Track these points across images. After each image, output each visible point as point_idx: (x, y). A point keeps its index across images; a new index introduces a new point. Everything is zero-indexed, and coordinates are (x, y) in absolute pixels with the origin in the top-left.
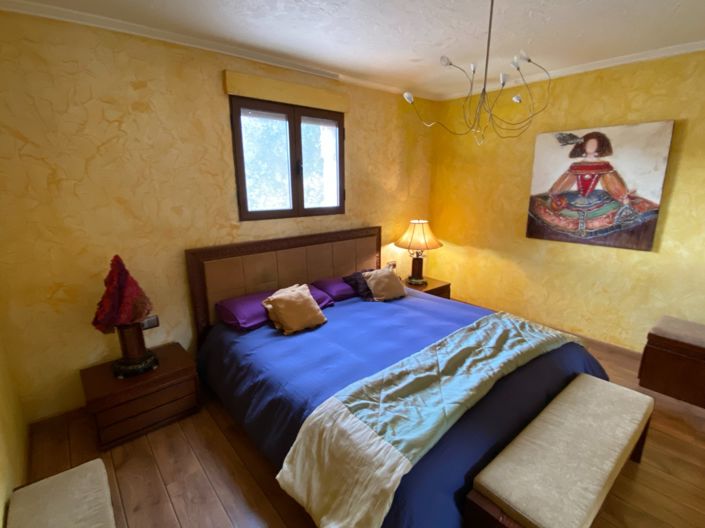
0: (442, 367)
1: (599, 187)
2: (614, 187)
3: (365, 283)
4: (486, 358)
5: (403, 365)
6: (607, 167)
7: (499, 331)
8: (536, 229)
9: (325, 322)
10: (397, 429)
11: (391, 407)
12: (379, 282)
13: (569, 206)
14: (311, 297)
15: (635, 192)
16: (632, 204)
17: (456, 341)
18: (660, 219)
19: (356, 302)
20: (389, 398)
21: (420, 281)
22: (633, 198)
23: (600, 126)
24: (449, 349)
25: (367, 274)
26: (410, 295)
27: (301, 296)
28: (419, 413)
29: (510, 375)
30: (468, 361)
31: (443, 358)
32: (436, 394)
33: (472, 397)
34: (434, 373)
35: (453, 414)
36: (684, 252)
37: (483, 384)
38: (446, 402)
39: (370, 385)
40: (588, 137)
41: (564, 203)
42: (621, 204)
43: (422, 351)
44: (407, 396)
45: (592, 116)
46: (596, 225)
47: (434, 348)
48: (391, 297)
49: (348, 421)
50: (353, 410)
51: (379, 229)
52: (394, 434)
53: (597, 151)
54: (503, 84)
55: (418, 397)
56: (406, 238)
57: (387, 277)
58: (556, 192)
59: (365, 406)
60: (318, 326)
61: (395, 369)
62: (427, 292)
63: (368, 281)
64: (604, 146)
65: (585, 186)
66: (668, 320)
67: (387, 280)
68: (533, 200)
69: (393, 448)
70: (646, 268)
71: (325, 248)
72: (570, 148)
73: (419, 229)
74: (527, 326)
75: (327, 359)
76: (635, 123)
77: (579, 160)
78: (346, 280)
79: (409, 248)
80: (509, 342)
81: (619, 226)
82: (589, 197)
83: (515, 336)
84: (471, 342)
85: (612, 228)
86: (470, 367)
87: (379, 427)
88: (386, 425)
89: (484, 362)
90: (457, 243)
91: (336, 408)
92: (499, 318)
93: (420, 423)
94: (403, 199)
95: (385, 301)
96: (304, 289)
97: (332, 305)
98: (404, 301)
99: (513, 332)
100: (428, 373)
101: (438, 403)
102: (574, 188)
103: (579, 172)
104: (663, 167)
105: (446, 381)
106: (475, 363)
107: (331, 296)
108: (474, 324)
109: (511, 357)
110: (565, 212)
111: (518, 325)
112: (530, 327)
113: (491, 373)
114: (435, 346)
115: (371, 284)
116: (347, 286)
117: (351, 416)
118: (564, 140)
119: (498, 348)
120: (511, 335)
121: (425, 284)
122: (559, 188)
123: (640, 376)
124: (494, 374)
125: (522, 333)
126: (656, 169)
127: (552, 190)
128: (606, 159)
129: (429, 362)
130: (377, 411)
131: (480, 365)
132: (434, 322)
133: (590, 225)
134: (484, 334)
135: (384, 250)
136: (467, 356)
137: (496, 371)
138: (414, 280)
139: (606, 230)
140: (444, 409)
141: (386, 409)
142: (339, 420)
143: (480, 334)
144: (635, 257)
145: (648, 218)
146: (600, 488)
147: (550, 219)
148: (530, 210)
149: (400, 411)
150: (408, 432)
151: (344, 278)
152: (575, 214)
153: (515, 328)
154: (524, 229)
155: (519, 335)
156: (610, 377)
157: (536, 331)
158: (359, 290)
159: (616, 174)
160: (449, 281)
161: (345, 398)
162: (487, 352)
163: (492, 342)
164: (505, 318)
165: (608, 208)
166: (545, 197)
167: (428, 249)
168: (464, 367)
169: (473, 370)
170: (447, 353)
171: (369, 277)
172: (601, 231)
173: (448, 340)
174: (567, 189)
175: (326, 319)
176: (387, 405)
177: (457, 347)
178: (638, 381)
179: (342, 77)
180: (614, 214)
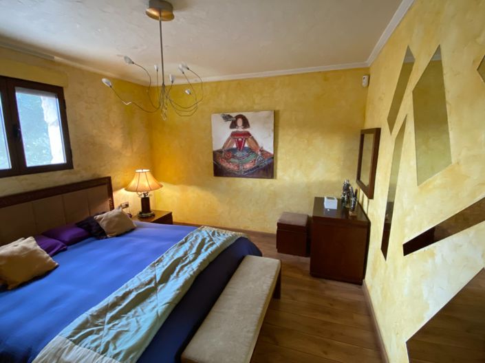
0: (158, 279)
1: (246, 145)
2: (253, 146)
3: (98, 224)
4: (190, 262)
5: (127, 287)
6: (248, 134)
7: (199, 241)
8: (219, 171)
9: (57, 267)
10: (118, 343)
11: (113, 326)
12: (110, 221)
13: (234, 157)
14: (38, 247)
15: (262, 148)
16: (262, 154)
17: (170, 256)
18: (275, 162)
19: (89, 242)
20: (113, 318)
21: (149, 214)
22: (262, 151)
23: (243, 111)
24: (165, 263)
25: (98, 216)
26: (140, 226)
27: (25, 249)
28: (137, 322)
29: (205, 270)
30: (178, 269)
31: (159, 271)
32: (153, 301)
33: (178, 294)
34: (152, 285)
35: (164, 313)
36: (287, 178)
37: (186, 282)
38: (159, 305)
39: (95, 314)
40: (238, 117)
41: (231, 155)
42: (257, 155)
43: (144, 271)
44: (129, 311)
45: (238, 106)
46: (248, 166)
47: (154, 266)
48: (122, 232)
49: (72, 353)
50: (77, 342)
51: (109, 179)
52: (115, 348)
53: (243, 125)
54: (172, 82)
55: (139, 308)
56: (134, 183)
57: (117, 216)
58: (226, 148)
59: (91, 333)
60: (48, 273)
61: (119, 292)
62: (154, 222)
63: (100, 222)
64: (246, 123)
65: (240, 144)
66: (285, 214)
67: (117, 219)
68: (215, 153)
69: (114, 360)
70: (272, 188)
71: (56, 200)
72: (229, 123)
73: (143, 176)
74: (216, 234)
75: (55, 302)
76: (257, 111)
77: (235, 130)
78: (79, 225)
79: (136, 191)
80: (205, 247)
81: (258, 167)
82: (242, 151)
83: (209, 241)
84: (181, 253)
85: (255, 168)
86: (179, 272)
87: (102, 348)
88: (108, 343)
89: (189, 266)
90: (174, 183)
91: (59, 347)
92: (200, 231)
93: (137, 331)
94: (129, 155)
95: (117, 236)
96: (30, 241)
97: (65, 250)
98: (135, 233)
99: (208, 239)
100: (147, 287)
101: (154, 308)
102: (235, 146)
103: (236, 137)
104: (272, 135)
105: (161, 289)
106: (182, 268)
107: (63, 241)
108: (184, 240)
109: (205, 257)
110: (232, 160)
111: (210, 234)
112: (218, 233)
113: (192, 273)
114: (155, 264)
115: (103, 224)
116: (81, 230)
117: (76, 346)
118: (227, 118)
119: (198, 253)
120: (207, 241)
121: (154, 215)
122: (227, 146)
123: (277, 247)
124: (194, 273)
125: (213, 238)
126: (270, 136)
127: (223, 147)
128: (247, 130)
129: (148, 278)
130: (101, 333)
131: (186, 269)
132: (155, 245)
133: (245, 167)
134: (190, 245)
135: (115, 195)
136: (177, 265)
137: (195, 270)
138: (144, 214)
139: (253, 169)
140: (157, 312)
141: (109, 329)
142: (64, 355)
143: (187, 245)
144: (267, 182)
145: (270, 161)
146: (255, 328)
147: (225, 164)
148: (214, 160)
149: (122, 326)
150: (128, 341)
151: (76, 224)
152: (236, 161)
153: (209, 236)
154: (212, 172)
155: (211, 240)
156: (263, 254)
157: (221, 235)
158: (92, 232)
159: (253, 138)
160: (170, 211)
161: (69, 334)
162: (191, 257)
163: (194, 250)
164: (203, 231)
165: (252, 157)
166: (220, 151)
167: (151, 190)
168: (175, 274)
169: (181, 274)
170: (163, 266)
171: (100, 219)
172: (251, 170)
173: (165, 256)
174: (231, 147)
175: (57, 264)
176: (111, 325)
177: (170, 260)
178: (277, 250)
179: (56, 58)
180: (255, 160)
